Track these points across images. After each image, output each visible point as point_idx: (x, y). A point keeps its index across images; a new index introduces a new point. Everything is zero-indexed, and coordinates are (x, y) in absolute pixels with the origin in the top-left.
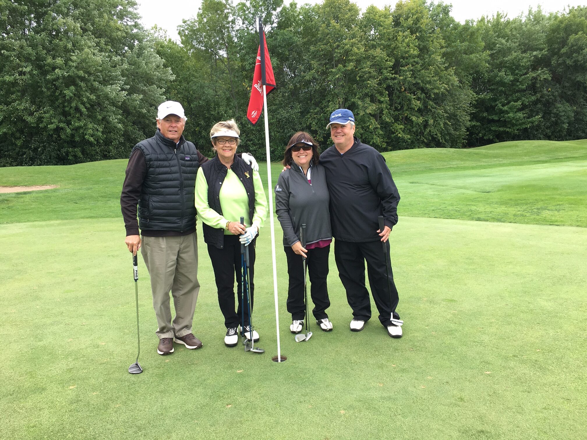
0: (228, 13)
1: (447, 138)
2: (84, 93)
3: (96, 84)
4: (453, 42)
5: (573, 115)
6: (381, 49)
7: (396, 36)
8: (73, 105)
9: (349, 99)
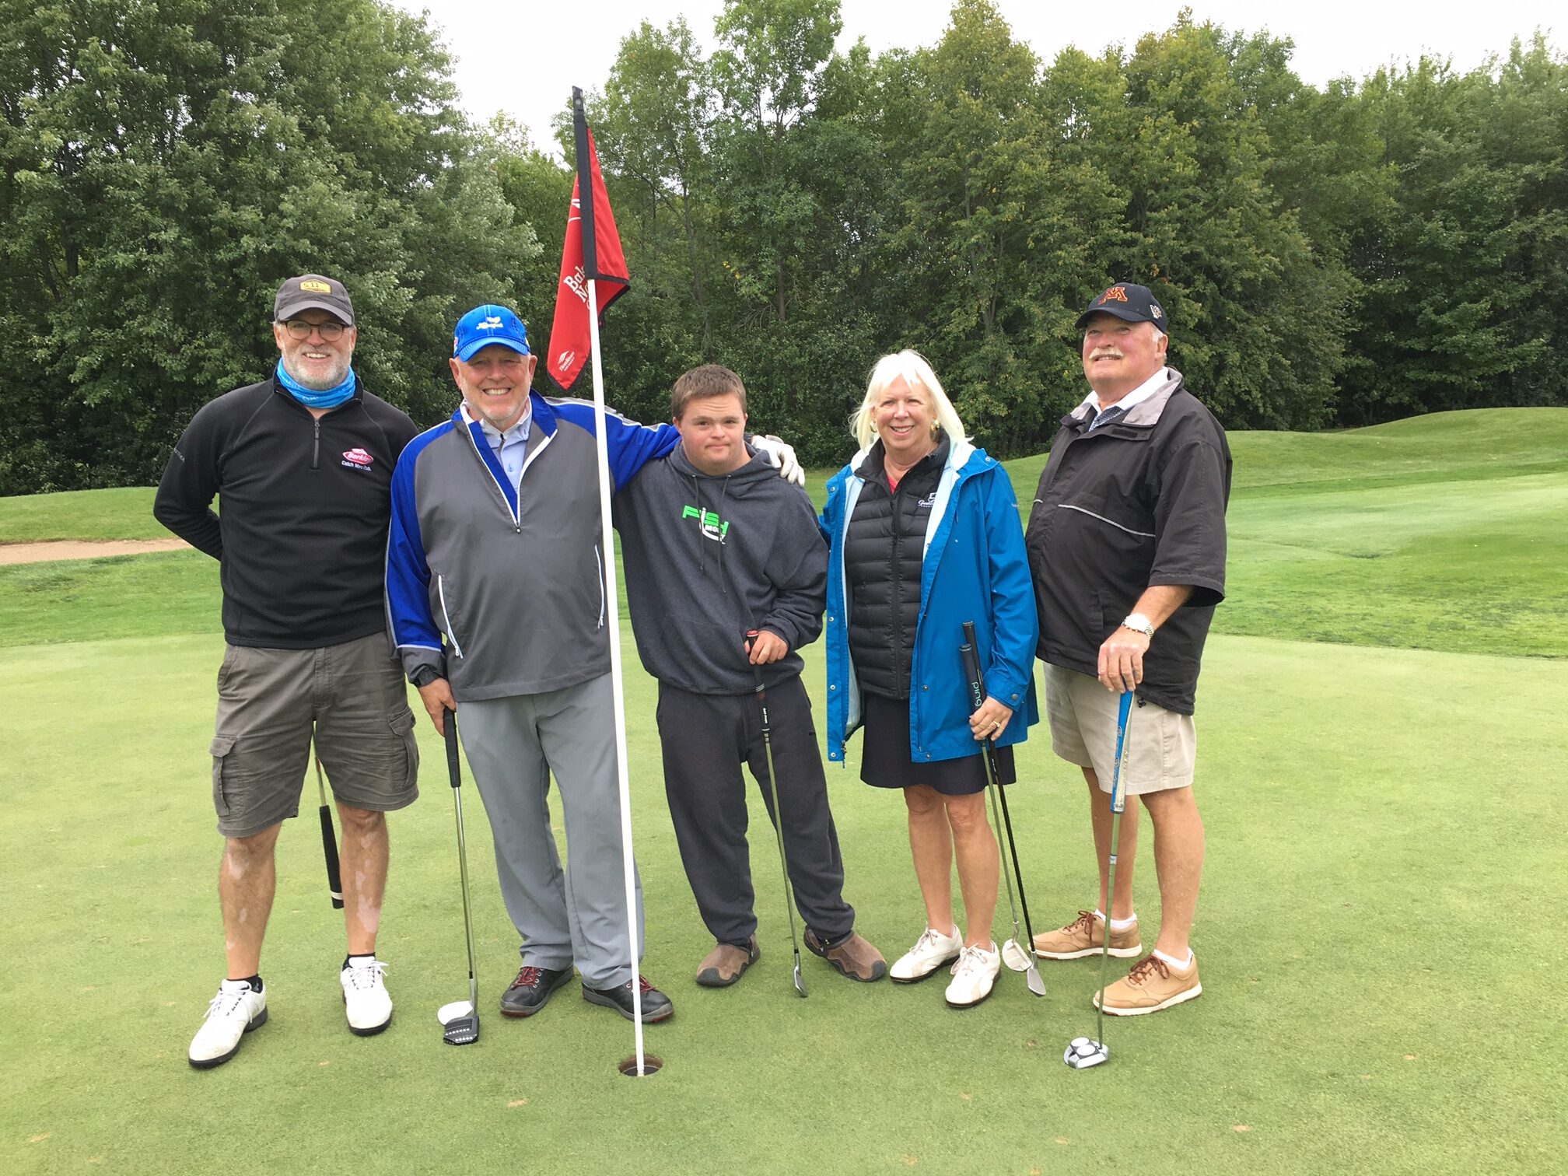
0: (688, 78)
1: (1281, 402)
4: (1296, 142)
6: (1092, 166)
7: (1137, 129)
9: (1007, 300)
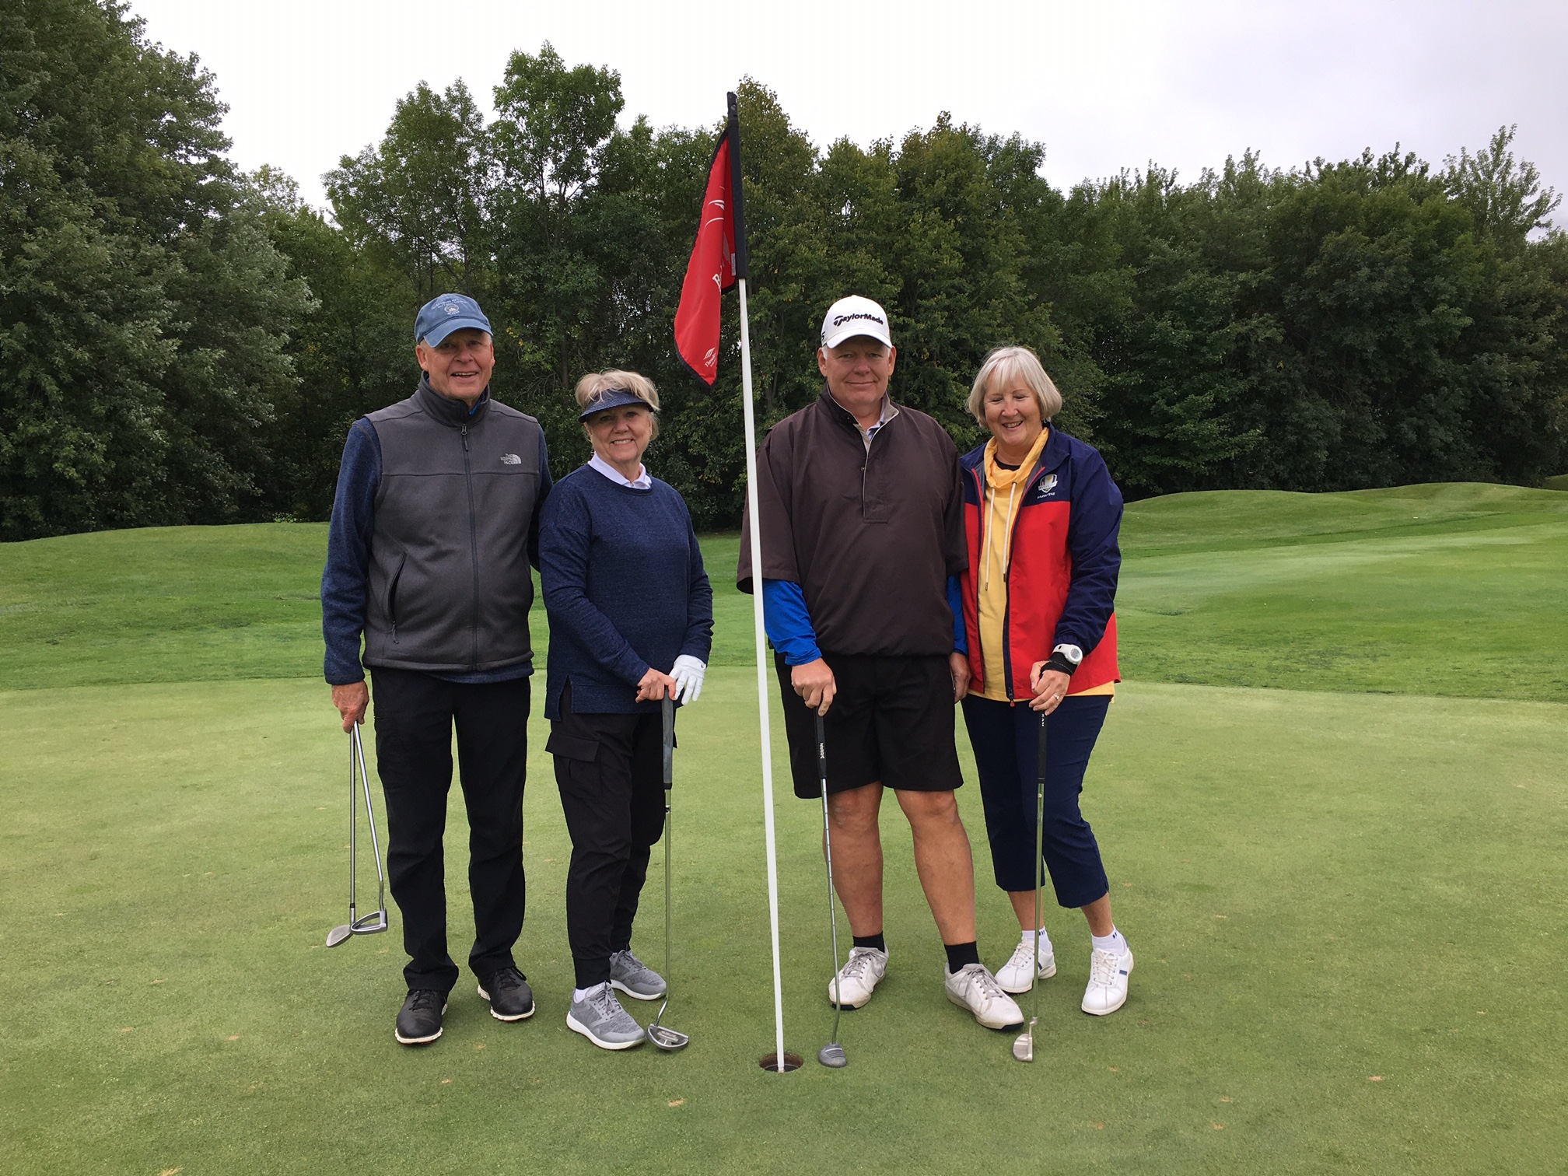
0: (469, 145)
2: (56, 344)
3: (92, 319)
4: (1045, 242)
5: (1338, 429)
6: (867, 253)
7: (906, 222)
8: (25, 374)
9: (788, 376)
